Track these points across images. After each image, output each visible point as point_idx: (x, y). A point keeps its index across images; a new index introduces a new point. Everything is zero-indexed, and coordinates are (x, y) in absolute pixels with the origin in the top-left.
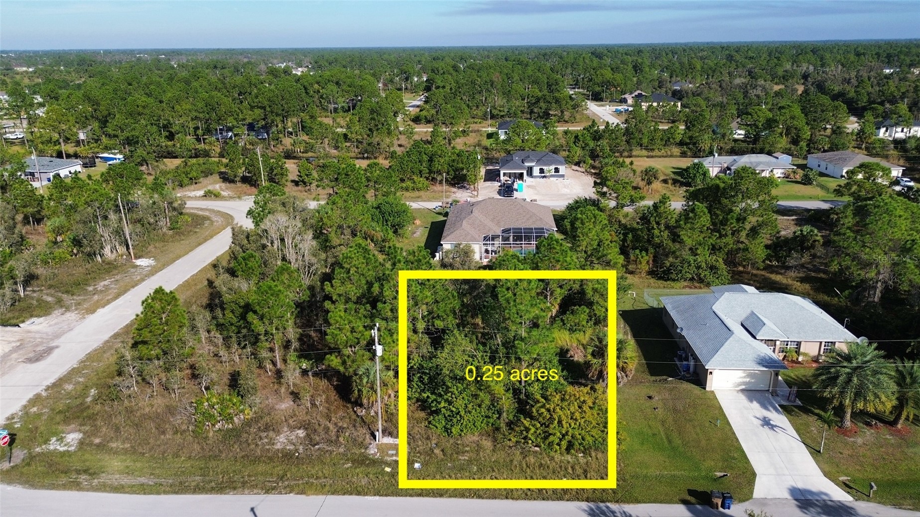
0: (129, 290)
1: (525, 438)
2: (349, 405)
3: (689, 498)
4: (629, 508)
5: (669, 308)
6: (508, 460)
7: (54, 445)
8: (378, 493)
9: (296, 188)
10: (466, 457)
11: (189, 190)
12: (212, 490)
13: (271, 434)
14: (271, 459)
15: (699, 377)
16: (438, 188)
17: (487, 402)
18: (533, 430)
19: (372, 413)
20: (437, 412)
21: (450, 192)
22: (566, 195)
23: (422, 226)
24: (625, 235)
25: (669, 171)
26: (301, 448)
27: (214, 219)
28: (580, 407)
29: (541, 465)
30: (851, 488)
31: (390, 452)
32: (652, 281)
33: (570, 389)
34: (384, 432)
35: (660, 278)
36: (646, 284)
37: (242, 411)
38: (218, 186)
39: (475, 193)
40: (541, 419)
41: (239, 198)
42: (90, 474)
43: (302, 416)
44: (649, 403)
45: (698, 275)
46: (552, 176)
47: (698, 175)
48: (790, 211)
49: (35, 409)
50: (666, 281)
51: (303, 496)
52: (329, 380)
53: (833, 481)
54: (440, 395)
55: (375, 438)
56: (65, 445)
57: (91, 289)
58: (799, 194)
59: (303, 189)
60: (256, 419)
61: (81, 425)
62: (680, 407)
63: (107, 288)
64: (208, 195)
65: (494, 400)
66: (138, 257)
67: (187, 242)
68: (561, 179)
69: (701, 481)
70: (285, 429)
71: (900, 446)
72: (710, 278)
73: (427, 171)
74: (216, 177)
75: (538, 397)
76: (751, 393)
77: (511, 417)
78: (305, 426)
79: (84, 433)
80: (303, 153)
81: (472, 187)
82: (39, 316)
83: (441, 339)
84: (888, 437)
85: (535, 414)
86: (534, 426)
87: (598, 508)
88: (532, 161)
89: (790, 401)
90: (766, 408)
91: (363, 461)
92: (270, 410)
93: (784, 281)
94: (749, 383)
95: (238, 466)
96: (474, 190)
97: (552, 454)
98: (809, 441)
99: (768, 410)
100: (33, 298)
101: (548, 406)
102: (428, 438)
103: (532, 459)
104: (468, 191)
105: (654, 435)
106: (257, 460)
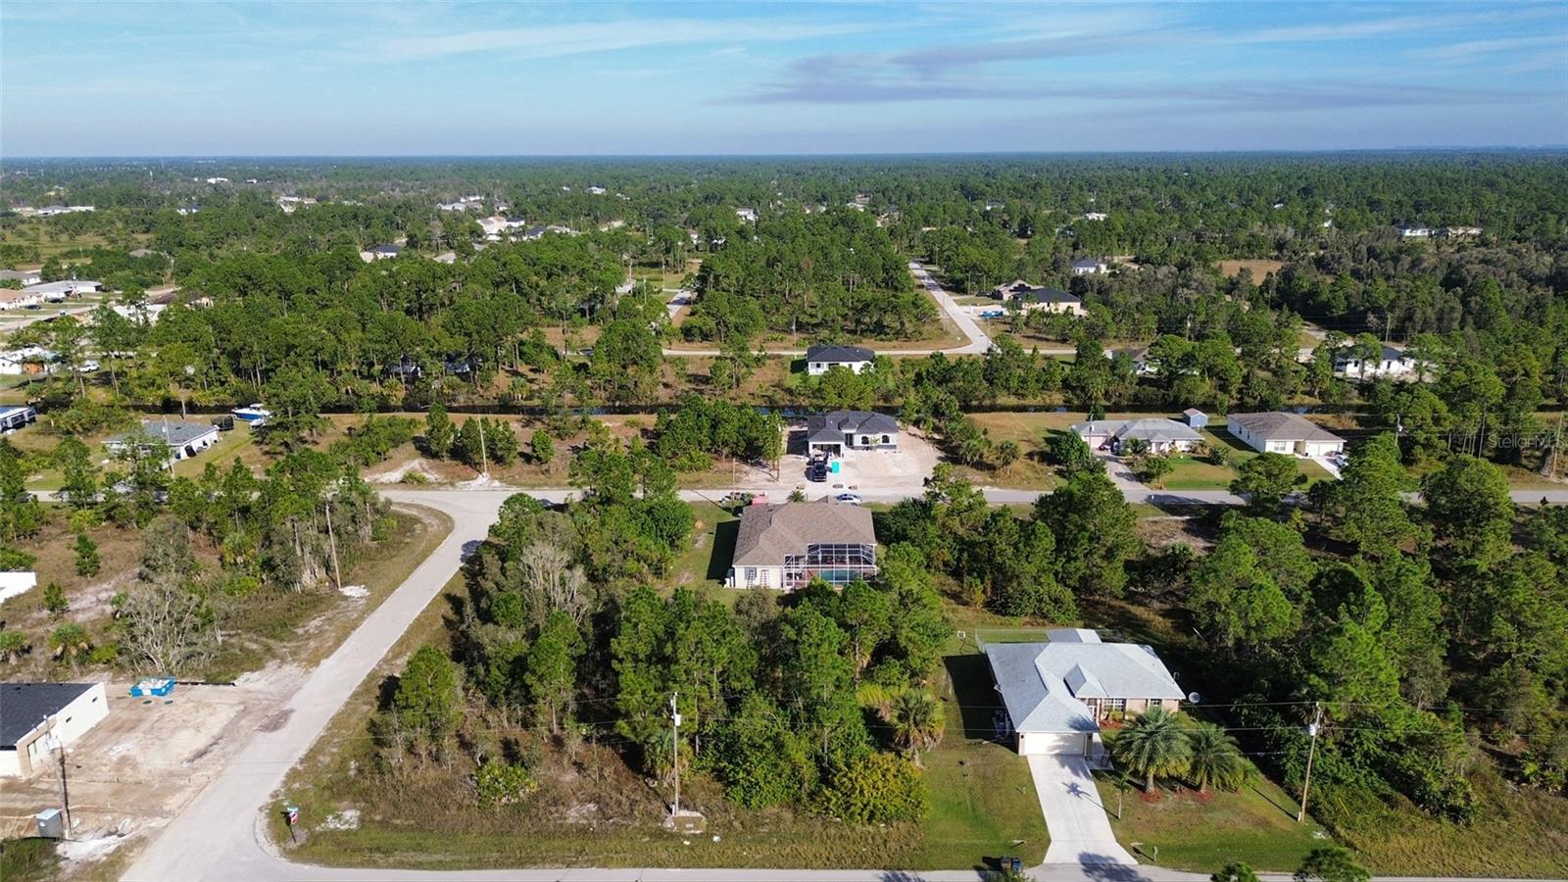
0: (349, 633)
1: (827, 809)
2: (640, 776)
3: (982, 864)
4: (923, 875)
5: (992, 658)
6: (808, 831)
7: (332, 823)
8: (679, 866)
9: (527, 468)
10: (766, 830)
11: (380, 472)
12: (512, 866)
13: (561, 808)
14: (566, 834)
15: (1012, 742)
16: (723, 465)
17: (788, 771)
18: (834, 800)
19: (665, 785)
20: (735, 783)
21: (741, 472)
22: (895, 478)
23: (705, 531)
24: (961, 551)
25: (1039, 438)
26: (595, 822)
27: (427, 521)
28: (884, 776)
29: (841, 836)
30: (1138, 852)
31: (688, 826)
32: (988, 615)
33: (874, 756)
34: (680, 803)
35: (998, 612)
36: (980, 620)
37: (528, 784)
38: (416, 464)
39: (774, 473)
40: (843, 789)
41: (452, 484)
42: (383, 852)
43: (590, 788)
44: (960, 770)
45: (1041, 609)
46: (879, 447)
47: (1072, 451)
48: (1184, 506)
49: (297, 785)
50: (1004, 615)
51: (605, 870)
52: (613, 747)
53: (1124, 847)
54: (738, 765)
55: (671, 811)
56: (345, 823)
57: (300, 631)
58: (1204, 479)
59: (537, 469)
60: (543, 792)
61: (355, 802)
62: (989, 773)
63: (321, 632)
64: (411, 481)
65: (795, 769)
66: (344, 584)
67: (401, 560)
68: (890, 451)
69: (998, 849)
70: (575, 803)
71: (1199, 811)
72: (1054, 614)
73: (710, 442)
74: (410, 447)
75: (841, 765)
76: (1065, 758)
77: (813, 787)
78: (596, 799)
79: (362, 810)
80: (526, 399)
81: (770, 462)
82: (252, 671)
83: (739, 700)
84: (1189, 802)
85: (837, 783)
86: (835, 796)
87: (895, 875)
88: (852, 427)
89: (1101, 765)
91: (661, 835)
92: (556, 783)
93: (1145, 616)
94: (1059, 747)
95: (533, 841)
96: (774, 469)
97: (854, 824)
98: (1110, 808)
99: (1078, 775)
100: (232, 645)
101: (850, 775)
102: (726, 811)
103: (832, 831)
104: (766, 470)
105: (960, 803)
106: (551, 836)
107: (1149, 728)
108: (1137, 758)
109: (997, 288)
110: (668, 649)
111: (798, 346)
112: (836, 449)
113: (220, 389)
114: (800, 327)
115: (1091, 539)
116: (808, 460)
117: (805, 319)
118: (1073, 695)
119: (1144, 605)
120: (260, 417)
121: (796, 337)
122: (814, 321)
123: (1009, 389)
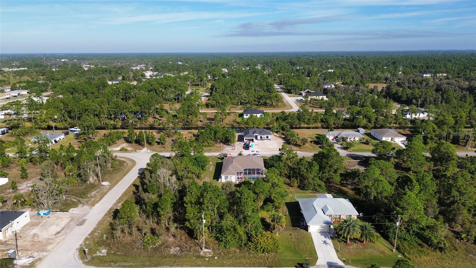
0: (104, 196)
1: (250, 249)
2: (193, 239)
3: (297, 265)
5: (300, 203)
6: (244, 255)
7: (98, 254)
8: (205, 266)
9: (158, 146)
10: (231, 255)
11: (114, 147)
13: (169, 249)
14: (170, 257)
15: (306, 228)
16: (218, 145)
17: (238, 237)
18: (252, 246)
19: (200, 242)
20: (222, 241)
21: (223, 147)
22: (270, 149)
23: (212, 165)
24: (290, 171)
25: (314, 137)
26: (179, 253)
27: (128, 162)
28: (267, 238)
29: (254, 257)
30: (345, 261)
31: (207, 254)
32: (299, 190)
33: (264, 232)
34: (205, 247)
35: (302, 189)
36: (296, 191)
37: (158, 241)
38: (125, 145)
39: (234, 147)
40: (255, 242)
41: (135, 151)
42: (114, 262)
43: (178, 243)
44: (290, 237)
45: (314, 188)
46: (265, 139)
47: (324, 140)
48: (358, 157)
49: (88, 242)
50: (303, 190)
52: (185, 230)
53: (340, 260)
54: (223, 235)
55: (202, 249)
56: (103, 254)
57: (89, 195)
58: (364, 149)
59: (161, 146)
60: (163, 244)
61: (105, 247)
62: (299, 238)
63: (95, 196)
64: (123, 150)
65: (240, 236)
66: (103, 181)
67: (120, 174)
68: (269, 141)
69: (302, 261)
70: (173, 247)
71: (363, 249)
72: (319, 189)
73: (214, 138)
74: (123, 140)
75: (254, 235)
76: (322, 233)
77: (245, 242)
78: (179, 246)
79: (108, 250)
80: (158, 125)
81: (232, 144)
82: (74, 208)
83: (223, 216)
84: (360, 246)
85: (253, 241)
86: (252, 245)
88: (257, 133)
89: (333, 235)
90: (325, 237)
91: (199, 257)
92: (167, 241)
93: (346, 190)
94: (322, 229)
95: (160, 259)
96: (233, 146)
97: (258, 253)
98: (336, 248)
100: (68, 200)
101: (257, 238)
102: (219, 249)
103: (251, 255)
104: (231, 146)
105: (290, 247)
106: (165, 257)
107: (348, 224)
108: (344, 232)
109: (301, 92)
110: (201, 200)
111: (240, 109)
112: (252, 140)
113: (65, 123)
114: (241, 104)
115: (330, 167)
116: (243, 143)
117: (243, 101)
118: (325, 214)
119: (346, 187)
120: (77, 131)
121: (240, 107)
122: (246, 102)
123: (304, 122)
